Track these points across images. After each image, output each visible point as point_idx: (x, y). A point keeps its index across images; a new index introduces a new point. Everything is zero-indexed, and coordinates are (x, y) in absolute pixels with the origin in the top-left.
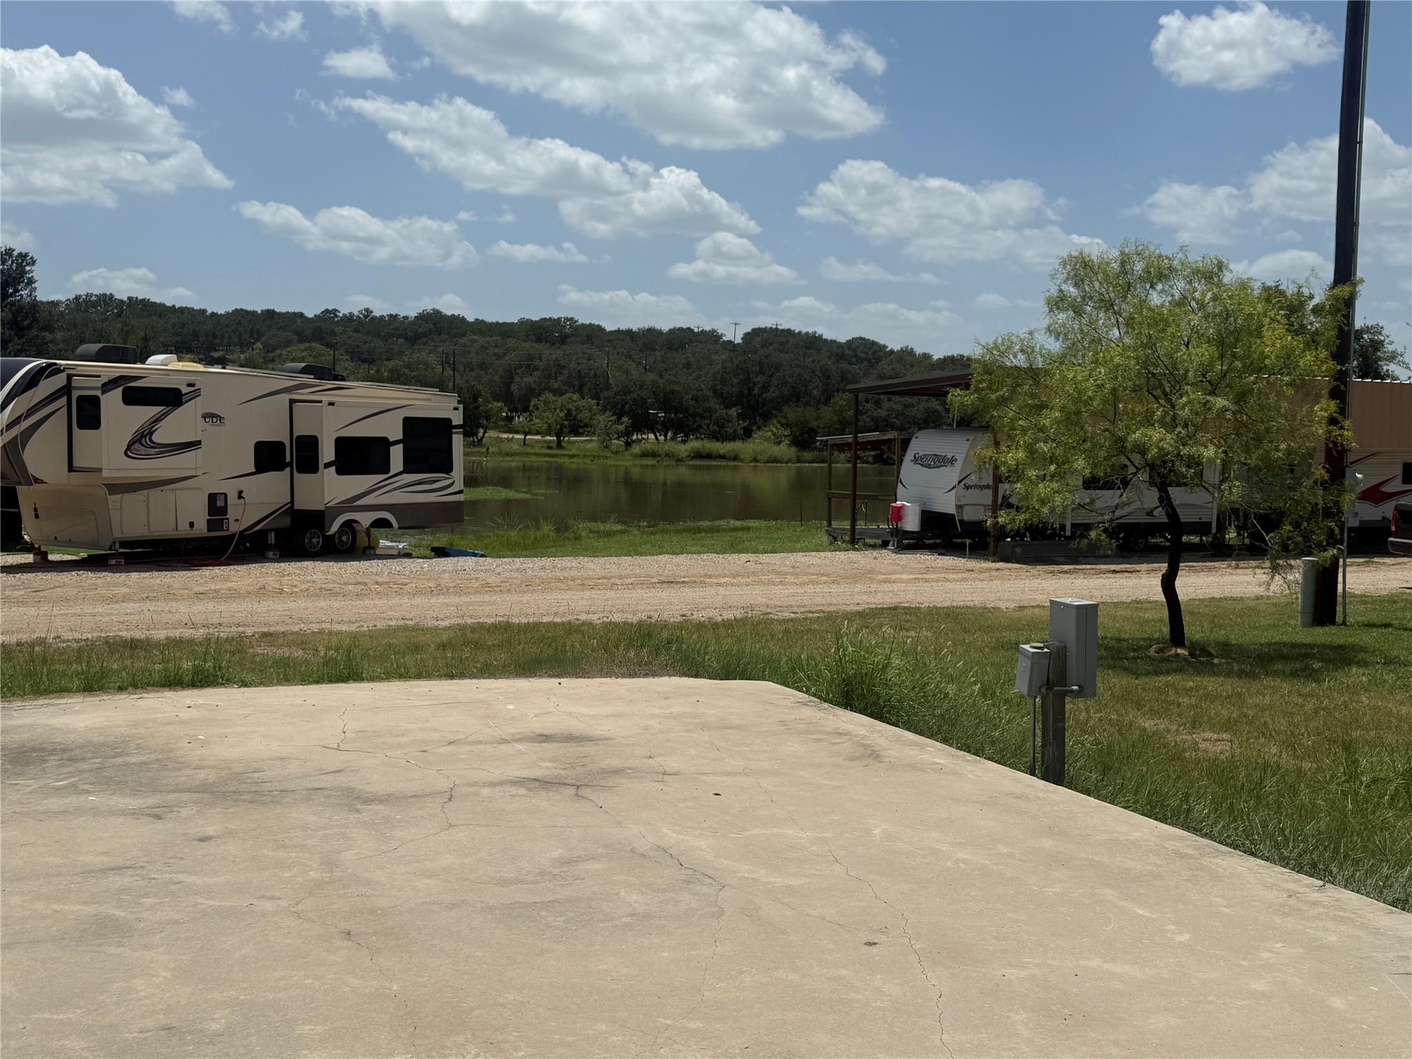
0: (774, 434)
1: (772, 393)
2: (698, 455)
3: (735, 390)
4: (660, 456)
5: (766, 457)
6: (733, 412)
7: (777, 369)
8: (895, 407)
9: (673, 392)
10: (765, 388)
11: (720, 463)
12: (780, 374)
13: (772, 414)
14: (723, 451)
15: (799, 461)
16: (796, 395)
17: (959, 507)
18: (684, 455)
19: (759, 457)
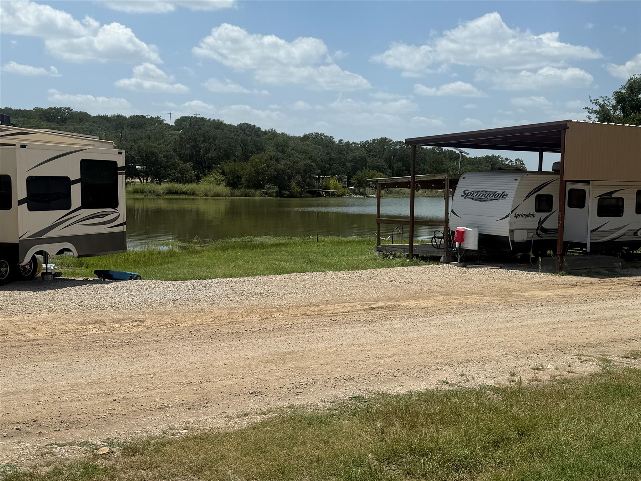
0: (215, 179)
1: (212, 154)
2: (170, 192)
3: (189, 152)
4: (146, 192)
5: (212, 193)
6: (188, 165)
7: (214, 140)
8: (288, 163)
9: (152, 153)
10: (208, 151)
11: (184, 197)
12: (217, 142)
13: (212, 167)
14: (185, 189)
15: (232, 195)
16: (227, 156)
17: (512, 231)
18: (161, 192)
19: (208, 193)
